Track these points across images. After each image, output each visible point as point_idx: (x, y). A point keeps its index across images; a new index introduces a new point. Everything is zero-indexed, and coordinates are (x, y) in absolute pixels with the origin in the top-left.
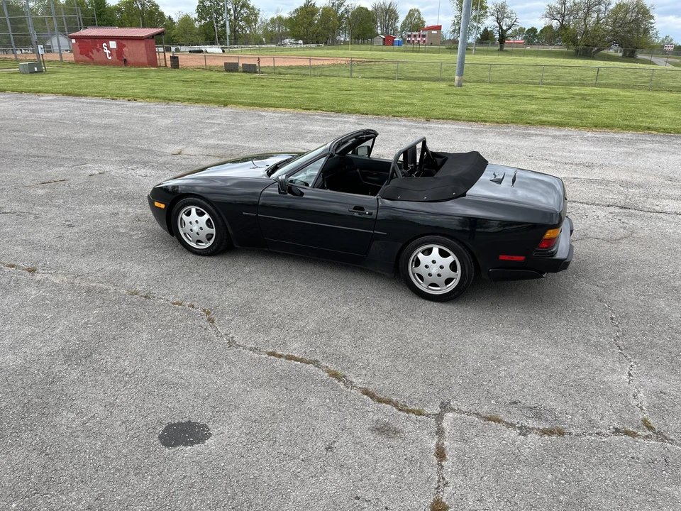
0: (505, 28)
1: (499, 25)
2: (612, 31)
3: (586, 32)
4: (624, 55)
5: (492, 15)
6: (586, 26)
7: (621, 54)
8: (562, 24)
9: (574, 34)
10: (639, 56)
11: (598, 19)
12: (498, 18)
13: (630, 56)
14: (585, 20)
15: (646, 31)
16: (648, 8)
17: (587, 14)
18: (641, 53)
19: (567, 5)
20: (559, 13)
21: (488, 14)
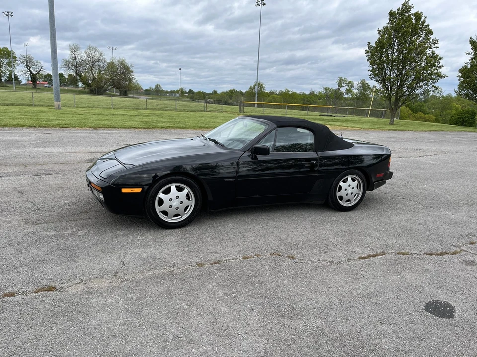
0: (34, 73)
1: (29, 69)
2: (111, 79)
3: (94, 79)
4: (120, 95)
5: (22, 63)
6: (93, 75)
7: (119, 94)
8: (76, 73)
9: (87, 80)
10: (129, 95)
11: (100, 71)
12: (27, 66)
13: (124, 95)
14: (92, 71)
15: (130, 80)
16: (129, 66)
17: (92, 67)
18: (131, 94)
19: (77, 60)
20: (72, 66)
21: (18, 62)
